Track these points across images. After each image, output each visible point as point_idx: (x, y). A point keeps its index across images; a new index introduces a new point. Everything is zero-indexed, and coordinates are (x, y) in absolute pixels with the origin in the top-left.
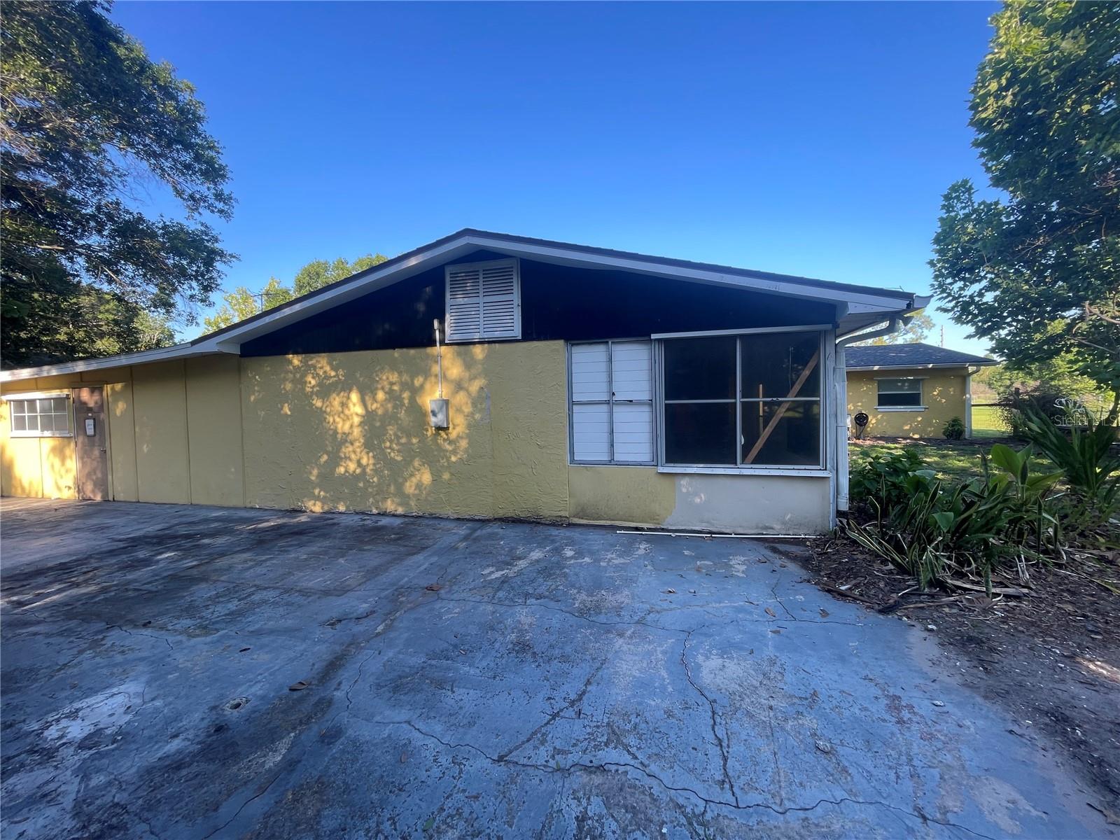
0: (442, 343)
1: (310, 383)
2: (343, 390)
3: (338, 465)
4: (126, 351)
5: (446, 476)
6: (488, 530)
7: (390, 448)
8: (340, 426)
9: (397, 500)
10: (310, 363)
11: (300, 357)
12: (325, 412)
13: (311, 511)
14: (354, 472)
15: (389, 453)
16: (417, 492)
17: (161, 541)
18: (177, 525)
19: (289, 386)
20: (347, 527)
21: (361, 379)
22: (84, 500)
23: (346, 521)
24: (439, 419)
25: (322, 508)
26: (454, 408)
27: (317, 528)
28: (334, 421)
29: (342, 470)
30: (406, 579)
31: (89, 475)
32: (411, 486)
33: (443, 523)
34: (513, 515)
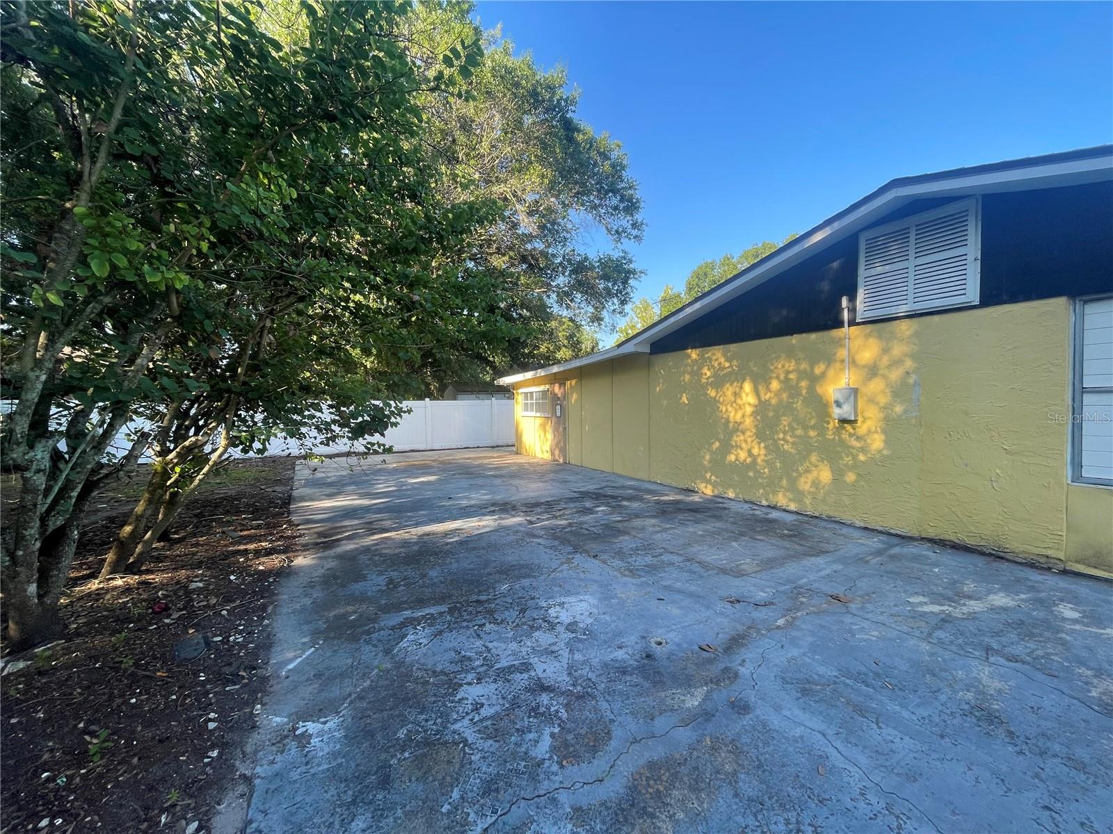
0: (852, 323)
1: (706, 374)
2: (737, 380)
3: (730, 453)
4: (576, 357)
5: (851, 477)
6: (911, 549)
7: (783, 439)
8: (732, 415)
9: (789, 495)
10: (706, 356)
11: (698, 351)
12: (719, 401)
13: (703, 492)
14: (745, 460)
15: (783, 445)
16: (813, 489)
17: (598, 497)
18: (606, 487)
19: (687, 377)
20: (737, 513)
21: (755, 369)
22: (554, 461)
23: (735, 507)
24: (846, 411)
25: (713, 491)
26: (865, 398)
27: (709, 509)
28: (727, 410)
29: (733, 457)
30: (805, 580)
31: (557, 445)
32: (806, 482)
33: (845, 530)
34: (953, 538)
